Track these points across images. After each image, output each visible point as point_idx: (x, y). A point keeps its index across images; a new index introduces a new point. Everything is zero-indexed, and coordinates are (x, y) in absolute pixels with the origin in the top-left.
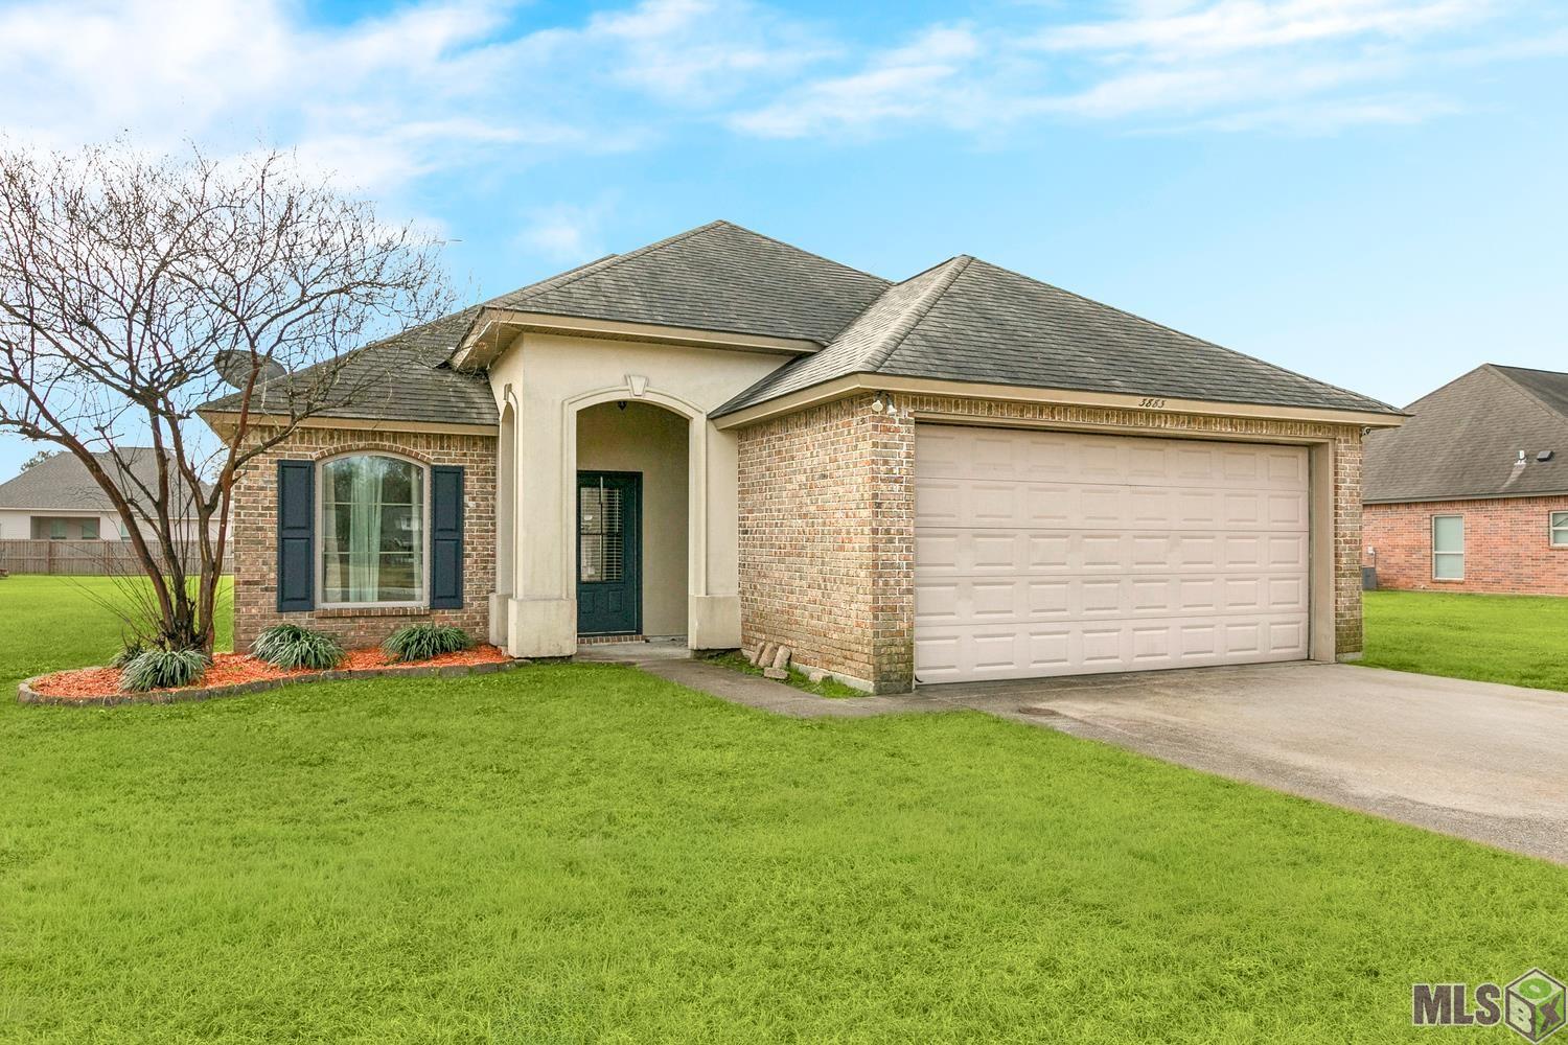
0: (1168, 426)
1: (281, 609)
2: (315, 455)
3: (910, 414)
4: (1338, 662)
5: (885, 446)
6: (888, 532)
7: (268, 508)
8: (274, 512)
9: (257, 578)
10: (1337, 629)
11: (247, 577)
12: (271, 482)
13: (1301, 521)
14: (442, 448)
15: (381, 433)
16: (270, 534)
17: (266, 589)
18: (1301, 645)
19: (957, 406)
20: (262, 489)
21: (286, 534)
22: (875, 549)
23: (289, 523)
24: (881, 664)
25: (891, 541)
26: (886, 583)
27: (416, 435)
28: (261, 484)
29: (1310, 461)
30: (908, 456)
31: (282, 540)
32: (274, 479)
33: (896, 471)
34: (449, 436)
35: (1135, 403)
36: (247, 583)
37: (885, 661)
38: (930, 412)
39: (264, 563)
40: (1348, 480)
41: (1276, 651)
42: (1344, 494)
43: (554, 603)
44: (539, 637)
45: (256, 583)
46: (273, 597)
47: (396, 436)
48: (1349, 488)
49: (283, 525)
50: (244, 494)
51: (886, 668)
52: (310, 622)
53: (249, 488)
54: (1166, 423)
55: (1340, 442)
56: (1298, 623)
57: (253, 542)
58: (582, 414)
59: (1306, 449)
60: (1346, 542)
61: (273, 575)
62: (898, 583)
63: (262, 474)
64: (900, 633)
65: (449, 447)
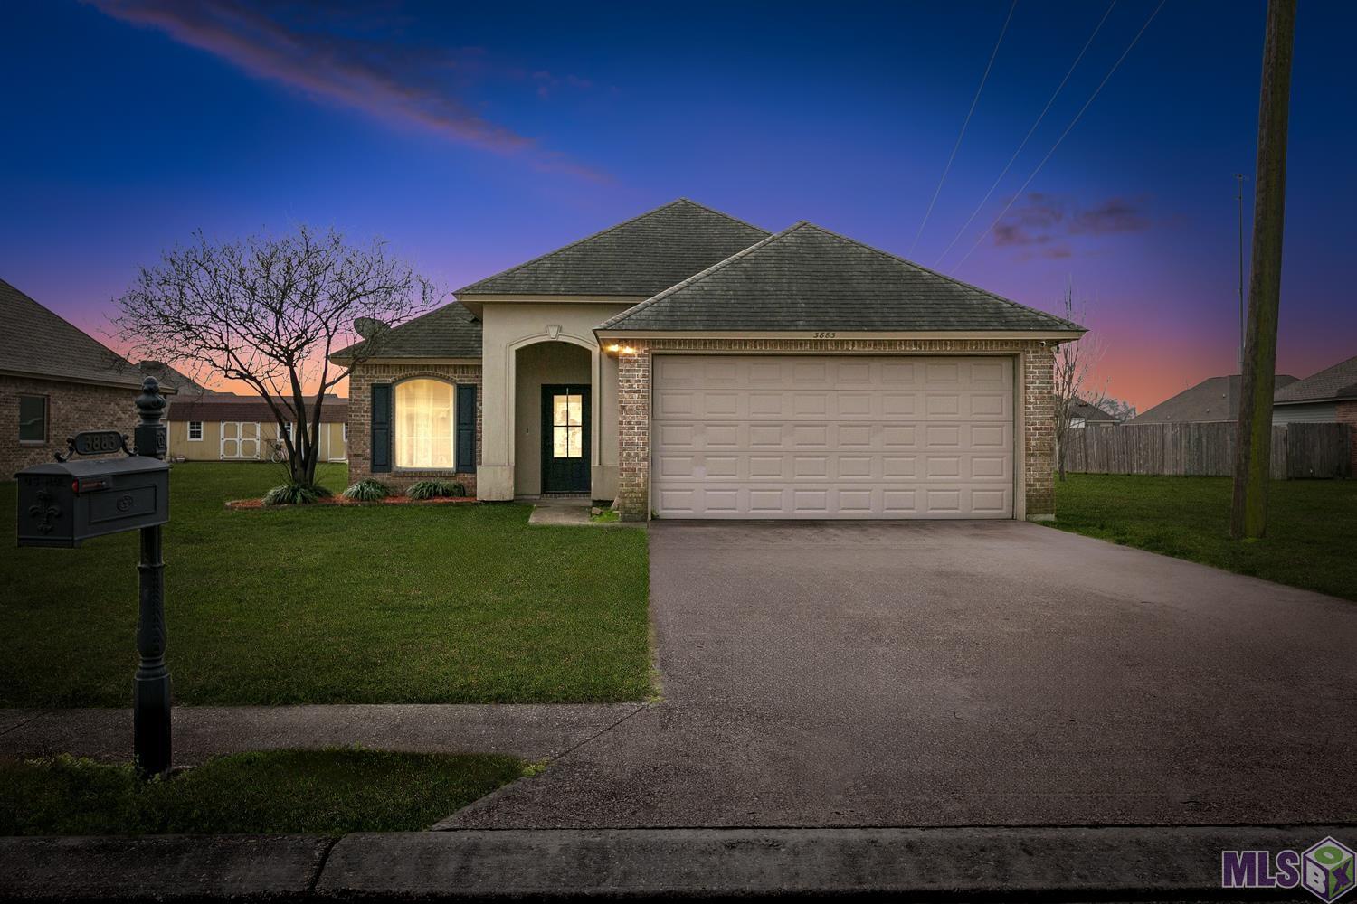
0: (855, 348)
1: (373, 471)
2: (391, 380)
3: (645, 351)
4: (1027, 520)
5: (628, 371)
6: (629, 423)
7: (366, 412)
8: (369, 414)
9: (360, 452)
10: (1027, 496)
11: (355, 452)
12: (367, 397)
13: (1004, 414)
14: (463, 373)
15: (428, 366)
16: (367, 427)
17: (365, 459)
18: (1005, 507)
19: (680, 345)
20: (363, 400)
21: (377, 427)
22: (621, 433)
23: (378, 420)
24: (625, 503)
25: (632, 429)
26: (629, 454)
27: (448, 366)
28: (363, 398)
29: (1014, 368)
30: (644, 376)
31: (373, 430)
32: (369, 395)
33: (635, 386)
34: (467, 366)
35: (811, 336)
36: (355, 455)
37: (627, 501)
38: (660, 349)
39: (364, 444)
40: (1037, 382)
41: (977, 511)
42: (1032, 393)
43: (500, 468)
44: (491, 489)
45: (359, 455)
46: (368, 463)
47: (437, 367)
48: (1038, 388)
49: (373, 420)
50: (353, 404)
51: (628, 506)
52: (388, 479)
53: (357, 400)
54: (853, 346)
55: (1028, 352)
56: (1003, 490)
57: (358, 432)
58: (518, 352)
59: (1011, 360)
60: (1036, 429)
61: (369, 451)
62: (637, 454)
63: (363, 393)
64: (639, 485)
65: (467, 373)
